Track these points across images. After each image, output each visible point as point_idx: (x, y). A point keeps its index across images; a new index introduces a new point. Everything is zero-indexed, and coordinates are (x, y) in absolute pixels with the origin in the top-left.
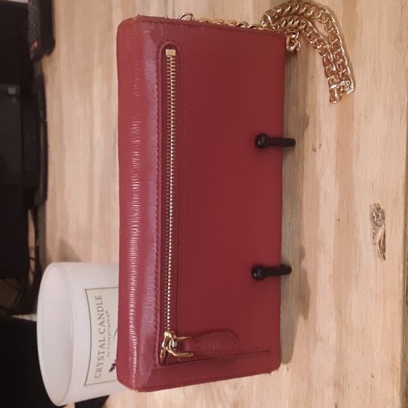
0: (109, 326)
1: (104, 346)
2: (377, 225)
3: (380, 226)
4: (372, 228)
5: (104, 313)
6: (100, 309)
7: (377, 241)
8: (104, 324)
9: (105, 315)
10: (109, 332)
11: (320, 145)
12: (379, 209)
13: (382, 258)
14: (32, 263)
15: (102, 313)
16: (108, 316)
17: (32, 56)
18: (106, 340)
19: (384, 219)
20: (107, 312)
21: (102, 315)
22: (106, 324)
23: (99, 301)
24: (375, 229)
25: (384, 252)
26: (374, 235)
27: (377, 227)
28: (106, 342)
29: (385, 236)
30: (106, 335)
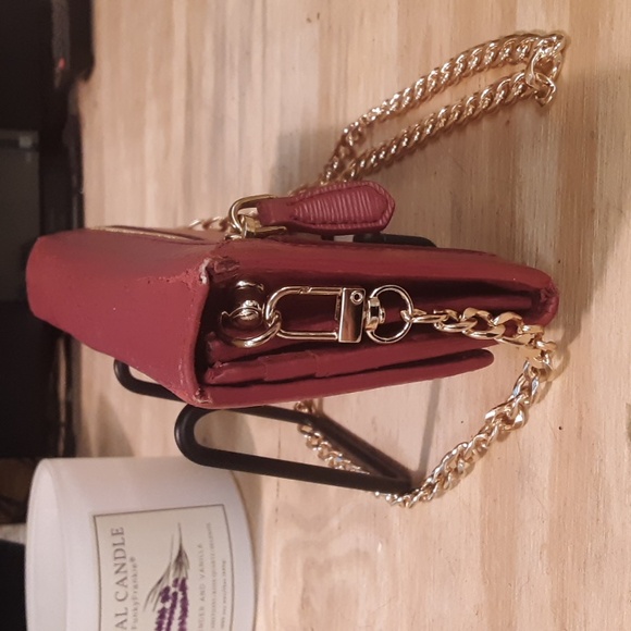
0: (136, 587)
1: (125, 624)
5: (127, 561)
6: (120, 554)
8: (125, 582)
9: (129, 566)
10: (134, 598)
15: (122, 561)
16: (135, 566)
18: (130, 613)
20: (132, 560)
21: (123, 565)
22: (129, 582)
23: (118, 539)
28: (130, 617)
30: (129, 603)
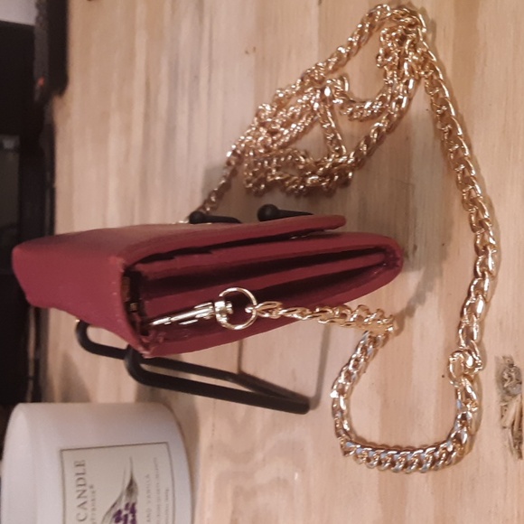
0: (94, 509)
2: (508, 393)
3: (515, 396)
4: (499, 398)
5: (87, 488)
6: (81, 482)
7: (508, 424)
9: (88, 493)
10: (92, 519)
11: (415, 248)
12: (512, 365)
13: (516, 456)
14: (31, 384)
15: (83, 488)
16: (93, 492)
17: (37, 97)
19: (521, 383)
20: (91, 487)
21: (84, 491)
22: (88, 506)
24: (504, 400)
25: (521, 443)
26: (504, 410)
27: (507, 398)
29: (521, 416)
